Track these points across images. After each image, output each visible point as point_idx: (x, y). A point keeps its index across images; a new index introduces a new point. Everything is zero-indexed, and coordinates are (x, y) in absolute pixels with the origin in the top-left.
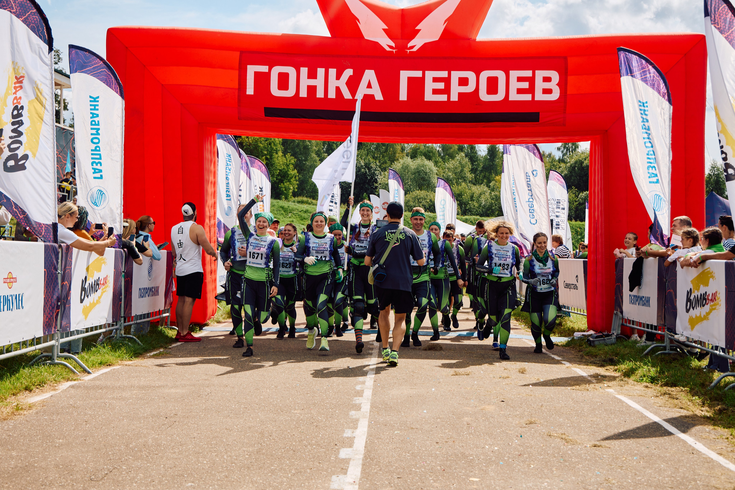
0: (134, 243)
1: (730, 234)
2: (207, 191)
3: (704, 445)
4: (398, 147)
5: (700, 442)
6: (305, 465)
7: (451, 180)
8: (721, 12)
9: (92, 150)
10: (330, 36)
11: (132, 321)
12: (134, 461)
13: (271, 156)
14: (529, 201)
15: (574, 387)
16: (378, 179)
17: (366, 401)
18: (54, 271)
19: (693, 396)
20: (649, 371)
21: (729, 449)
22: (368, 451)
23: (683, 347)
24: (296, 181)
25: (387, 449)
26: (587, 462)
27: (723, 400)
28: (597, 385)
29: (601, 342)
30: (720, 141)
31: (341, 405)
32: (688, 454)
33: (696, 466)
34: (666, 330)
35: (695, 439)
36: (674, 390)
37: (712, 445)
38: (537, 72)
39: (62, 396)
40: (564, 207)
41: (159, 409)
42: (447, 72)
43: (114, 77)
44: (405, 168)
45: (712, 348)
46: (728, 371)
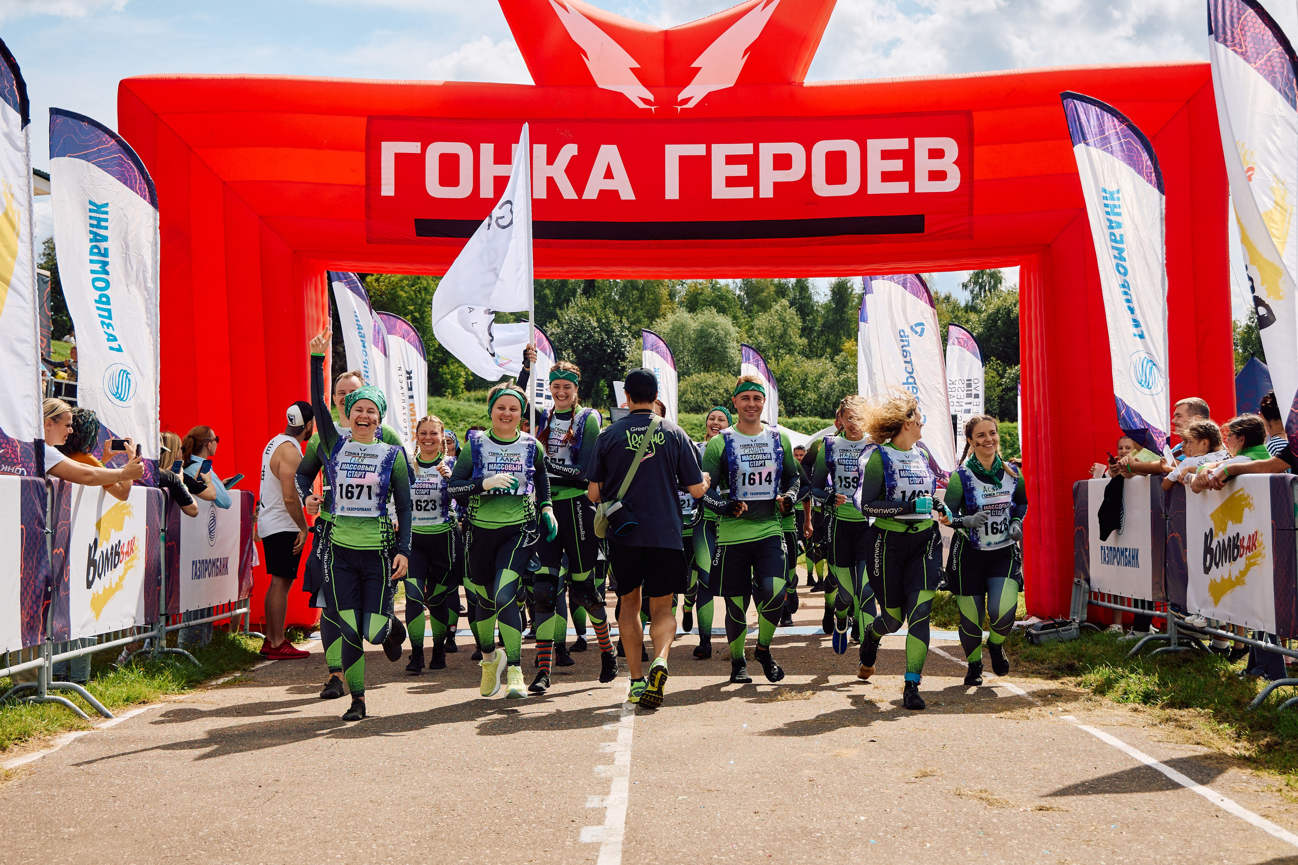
3: (1236, 802)
4: (664, 290)
5: (1230, 798)
6: (519, 855)
7: (764, 350)
8: (1245, 23)
9: (96, 301)
10: (532, 83)
11: (180, 623)
12: (209, 858)
14: (908, 383)
15: (1002, 715)
16: (626, 353)
17: (623, 749)
18: (39, 529)
19: (1220, 723)
20: (1140, 682)
21: (1282, 808)
22: (631, 829)
23: (1199, 635)
25: (666, 825)
26: (1026, 835)
27: (1274, 728)
28: (1043, 708)
29: (1051, 636)
31: (576, 755)
32: (1209, 818)
33: (1222, 837)
34: (1169, 608)
35: (1222, 794)
36: (1184, 714)
37: (1252, 801)
38: (917, 140)
39: (64, 757)
40: (977, 392)
41: (245, 772)
42: (752, 145)
43: (138, 168)
44: (679, 330)
45: (1253, 637)
46: (1284, 676)
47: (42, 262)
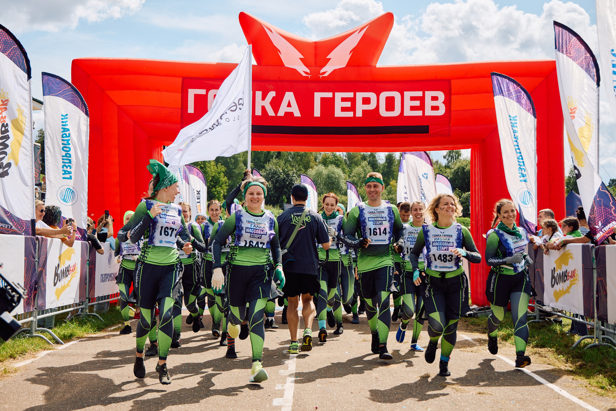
3: (567, 392)
5: (564, 390)
8: (572, 43)
10: (256, 64)
15: (462, 349)
17: (292, 362)
18: (33, 259)
19: (558, 355)
21: (588, 395)
22: (296, 400)
24: (227, 186)
25: (311, 398)
26: (473, 406)
27: (583, 357)
28: (480, 347)
29: (483, 314)
31: (271, 365)
32: (555, 399)
33: (561, 408)
35: (560, 388)
36: (543, 351)
37: (574, 391)
38: (426, 92)
39: (41, 362)
41: (122, 371)
42: (353, 93)
43: (80, 99)
44: (319, 174)
45: (573, 316)
46: (586, 334)
47: (37, 140)
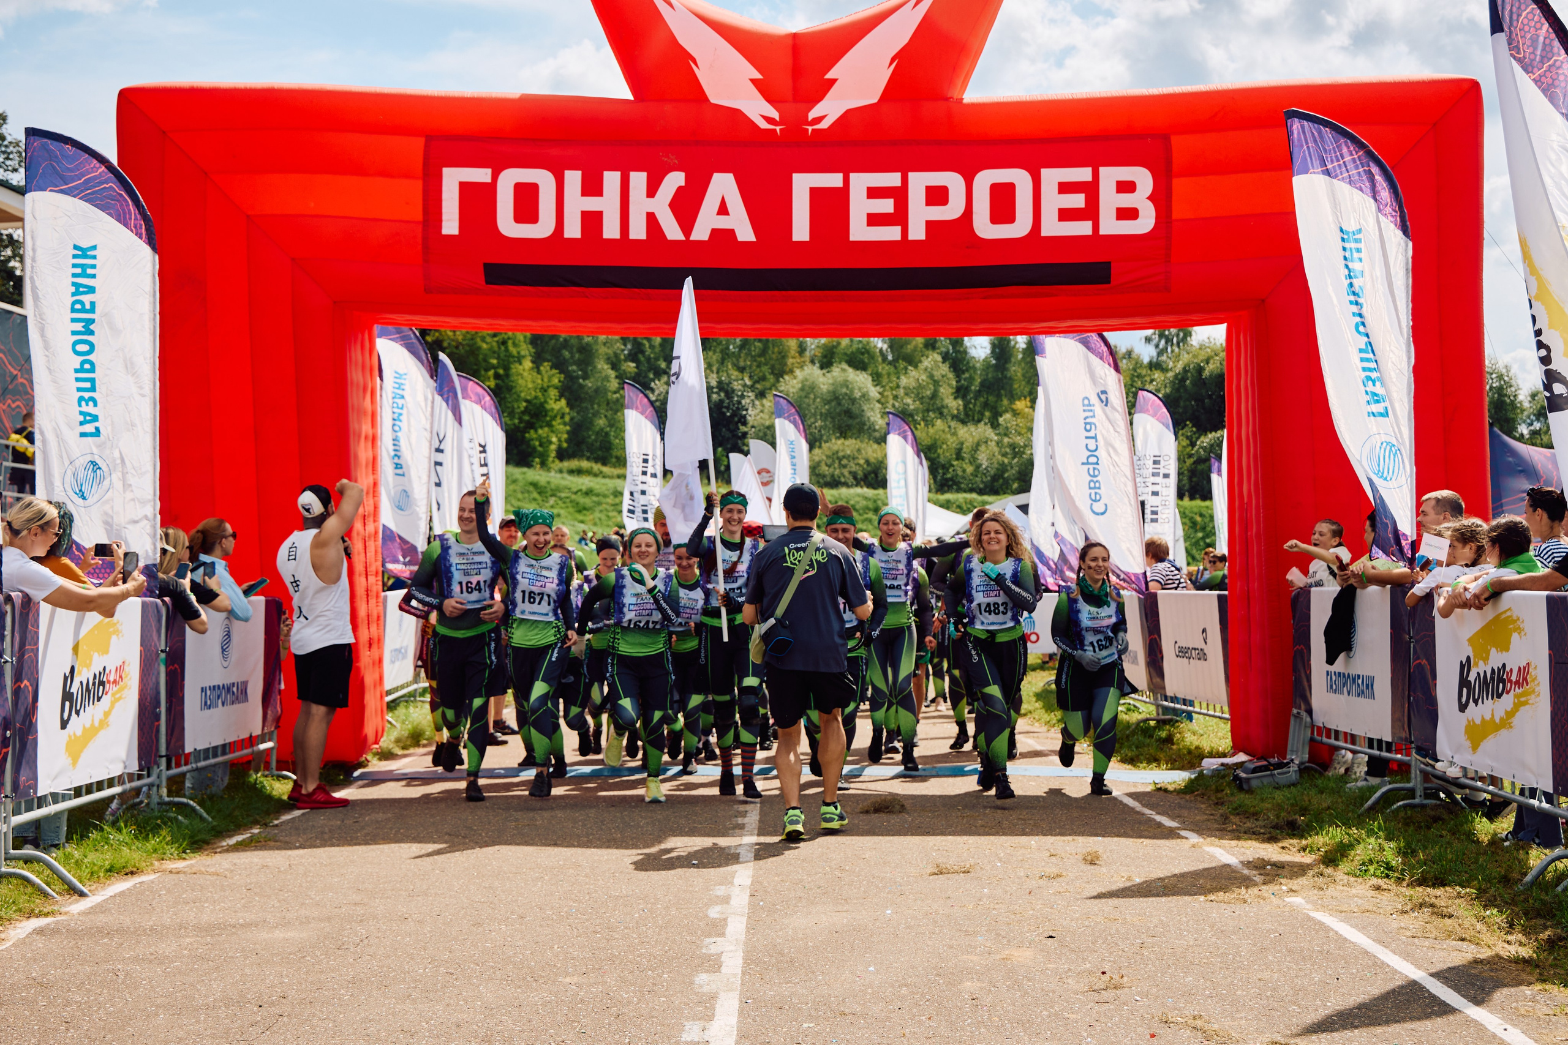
0: (186, 583)
1: (1552, 528)
2: (356, 457)
3: (1525, 1032)
4: (792, 343)
5: (1515, 1026)
7: (911, 415)
8: (1526, 21)
9: (76, 371)
10: (632, 98)
11: (186, 764)
13: (507, 369)
14: (1088, 463)
15: (1212, 896)
16: (748, 418)
17: (732, 948)
19: (1486, 907)
20: (1382, 849)
23: (1453, 789)
24: (565, 424)
27: (1555, 915)
28: (1264, 887)
29: (1265, 781)
30: (1534, 318)
31: (673, 958)
34: (1413, 752)
35: (1503, 1019)
36: (1440, 895)
37: (1544, 1031)
38: (1102, 170)
39: (14, 957)
40: (1166, 472)
41: (244, 984)
42: (899, 174)
43: (132, 199)
44: (808, 389)
45: (1522, 794)
46: (1562, 846)
